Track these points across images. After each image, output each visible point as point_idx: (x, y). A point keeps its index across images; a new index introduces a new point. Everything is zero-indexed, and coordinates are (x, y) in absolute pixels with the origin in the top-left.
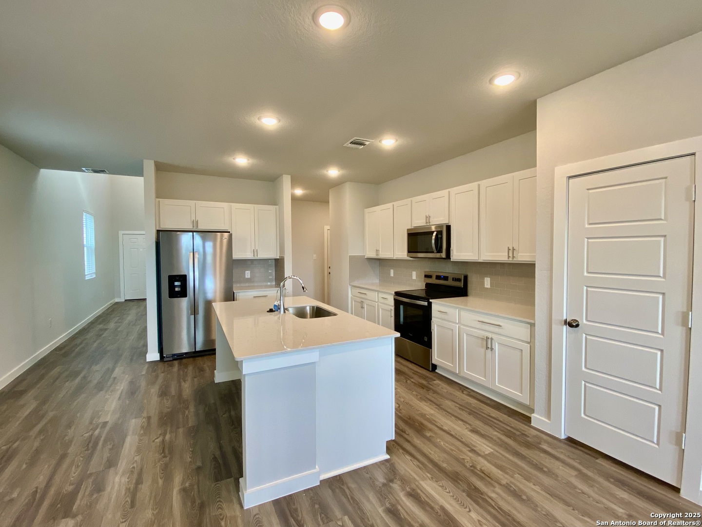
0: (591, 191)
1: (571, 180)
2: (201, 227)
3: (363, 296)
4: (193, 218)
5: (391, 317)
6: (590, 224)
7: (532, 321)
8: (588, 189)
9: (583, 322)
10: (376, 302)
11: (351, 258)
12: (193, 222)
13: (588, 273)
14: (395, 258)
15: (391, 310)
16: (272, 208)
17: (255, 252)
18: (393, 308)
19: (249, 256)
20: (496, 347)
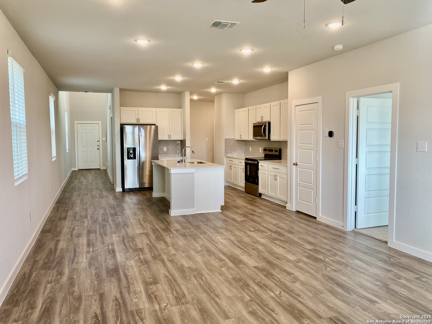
0: (300, 112)
1: (297, 107)
2: (141, 122)
3: (231, 162)
4: (137, 117)
5: (243, 172)
6: (300, 125)
7: (287, 165)
8: (300, 111)
9: (298, 163)
10: (237, 165)
11: (226, 140)
12: (137, 119)
13: (300, 144)
14: (249, 140)
15: (243, 168)
16: (179, 110)
17: (169, 136)
18: (244, 167)
19: (166, 138)
20: (278, 179)
